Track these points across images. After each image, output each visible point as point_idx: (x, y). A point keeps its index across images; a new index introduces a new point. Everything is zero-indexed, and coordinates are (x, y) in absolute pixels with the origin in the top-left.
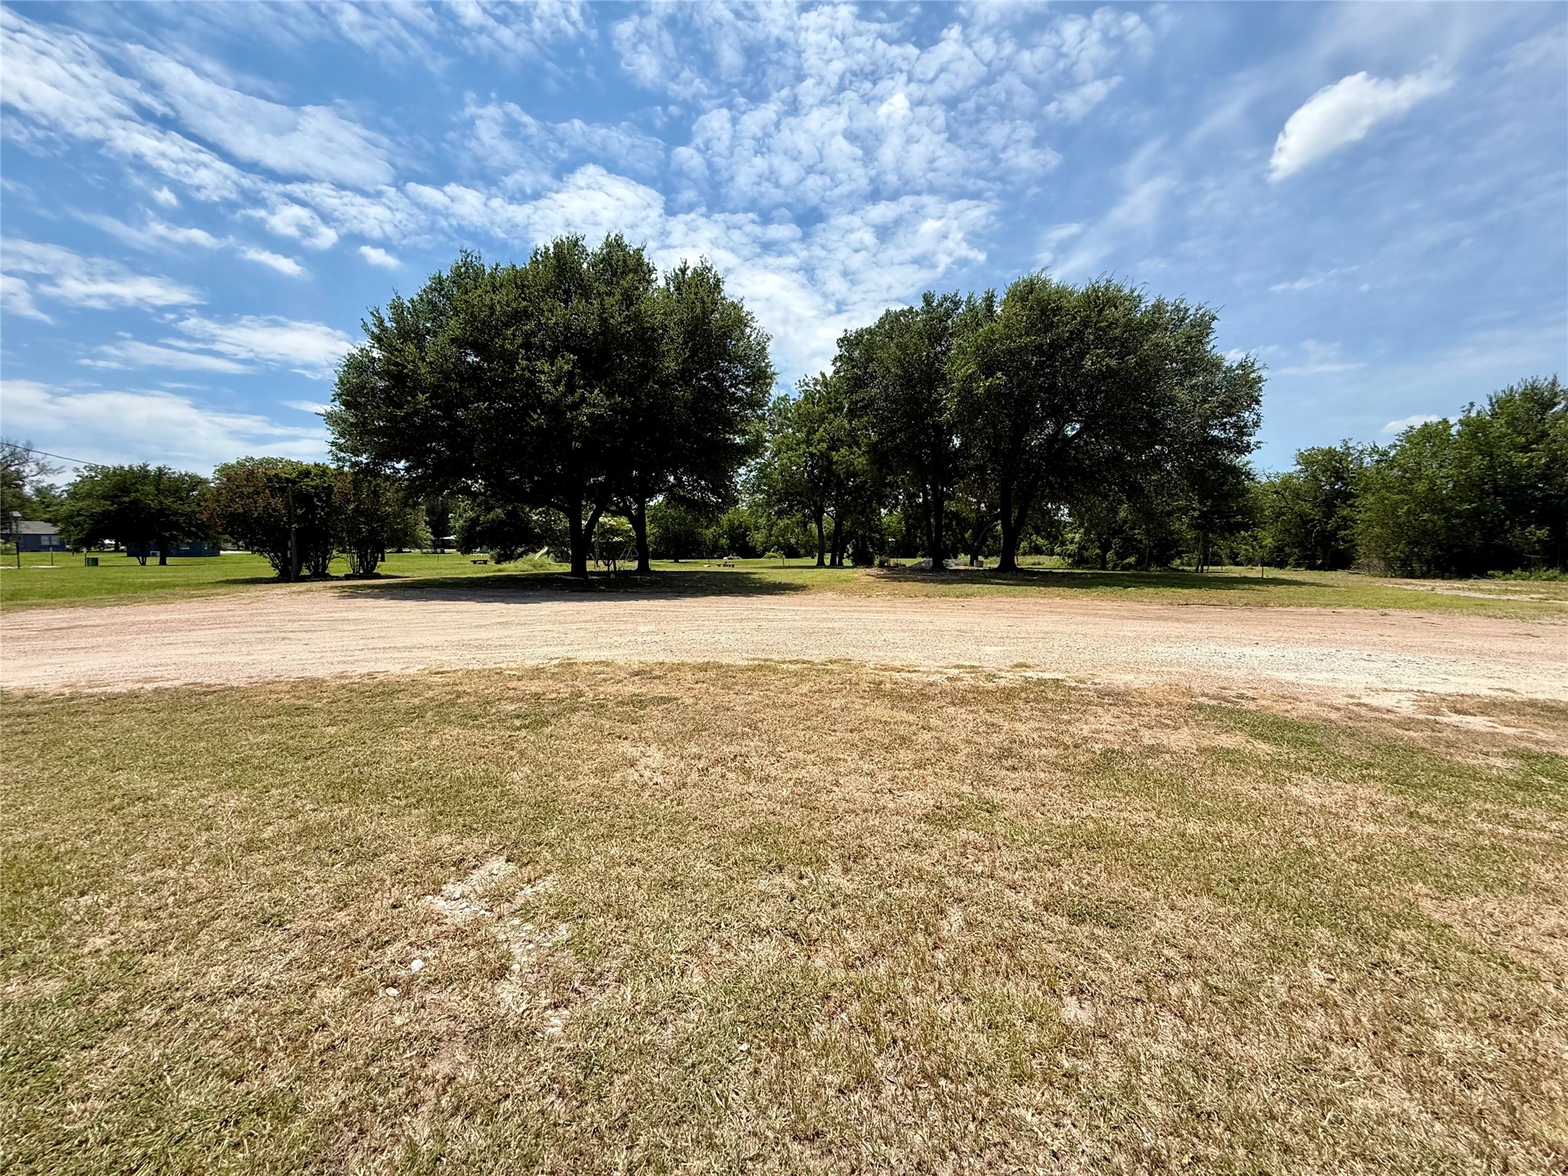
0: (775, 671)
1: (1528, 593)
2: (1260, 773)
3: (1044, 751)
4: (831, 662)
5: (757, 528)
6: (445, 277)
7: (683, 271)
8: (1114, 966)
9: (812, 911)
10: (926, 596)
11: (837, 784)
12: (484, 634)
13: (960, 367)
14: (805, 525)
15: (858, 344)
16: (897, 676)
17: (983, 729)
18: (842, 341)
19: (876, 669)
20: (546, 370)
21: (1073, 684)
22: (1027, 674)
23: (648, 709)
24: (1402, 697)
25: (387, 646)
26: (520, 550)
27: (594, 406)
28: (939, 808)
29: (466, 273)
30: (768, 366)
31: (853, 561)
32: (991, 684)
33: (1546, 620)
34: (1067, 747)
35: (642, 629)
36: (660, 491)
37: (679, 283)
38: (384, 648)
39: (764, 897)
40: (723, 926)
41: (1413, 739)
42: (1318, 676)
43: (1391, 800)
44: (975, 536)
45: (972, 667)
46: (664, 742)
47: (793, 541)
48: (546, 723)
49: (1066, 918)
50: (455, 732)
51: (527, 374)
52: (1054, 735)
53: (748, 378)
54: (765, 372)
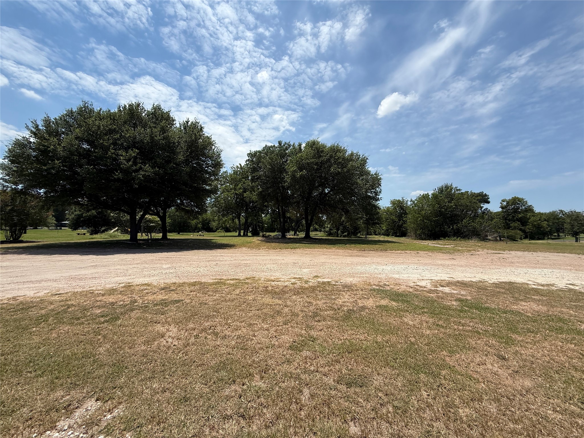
0: (225, 284)
1: (450, 245)
2: (395, 314)
3: (328, 312)
4: (247, 279)
5: (214, 221)
6: (74, 111)
7: (187, 122)
8: (364, 404)
9: (250, 402)
10: (280, 249)
11: (255, 336)
12: (83, 272)
13: (291, 168)
14: (233, 220)
15: (255, 156)
16: (273, 283)
17: (306, 305)
18: (249, 154)
19: (265, 281)
20: (124, 155)
21: (334, 283)
22: (318, 280)
23: (169, 307)
24: (427, 281)
25: (26, 280)
26: (103, 229)
27: (146, 171)
28: (294, 342)
29: (85, 110)
30: (221, 161)
31: (252, 234)
32: (307, 285)
33: (456, 254)
34: (336, 310)
35: (164, 266)
36: (173, 206)
37: (185, 126)
38: (24, 282)
39: (228, 398)
40: (210, 417)
41: (432, 297)
42: (404, 276)
43: (431, 320)
44: (296, 225)
45: (300, 278)
46: (177, 322)
47: (228, 226)
48: (117, 318)
49: (345, 385)
50: (67, 328)
51: (114, 156)
52: (331, 305)
53: (213, 164)
54: (220, 163)
